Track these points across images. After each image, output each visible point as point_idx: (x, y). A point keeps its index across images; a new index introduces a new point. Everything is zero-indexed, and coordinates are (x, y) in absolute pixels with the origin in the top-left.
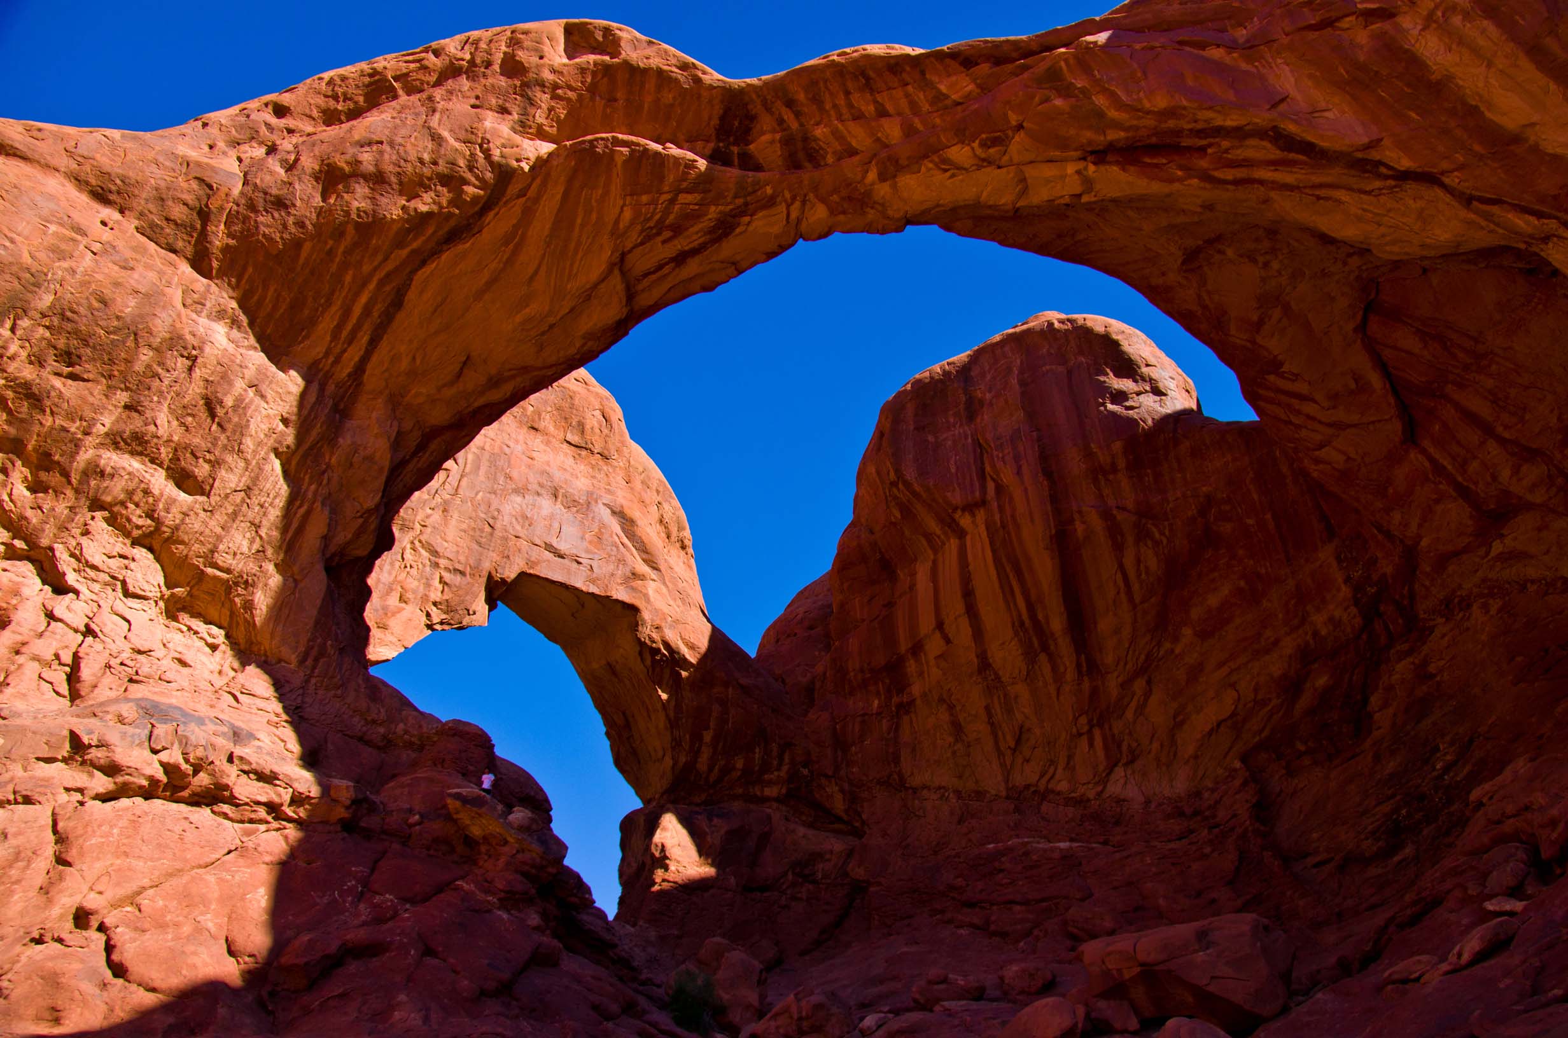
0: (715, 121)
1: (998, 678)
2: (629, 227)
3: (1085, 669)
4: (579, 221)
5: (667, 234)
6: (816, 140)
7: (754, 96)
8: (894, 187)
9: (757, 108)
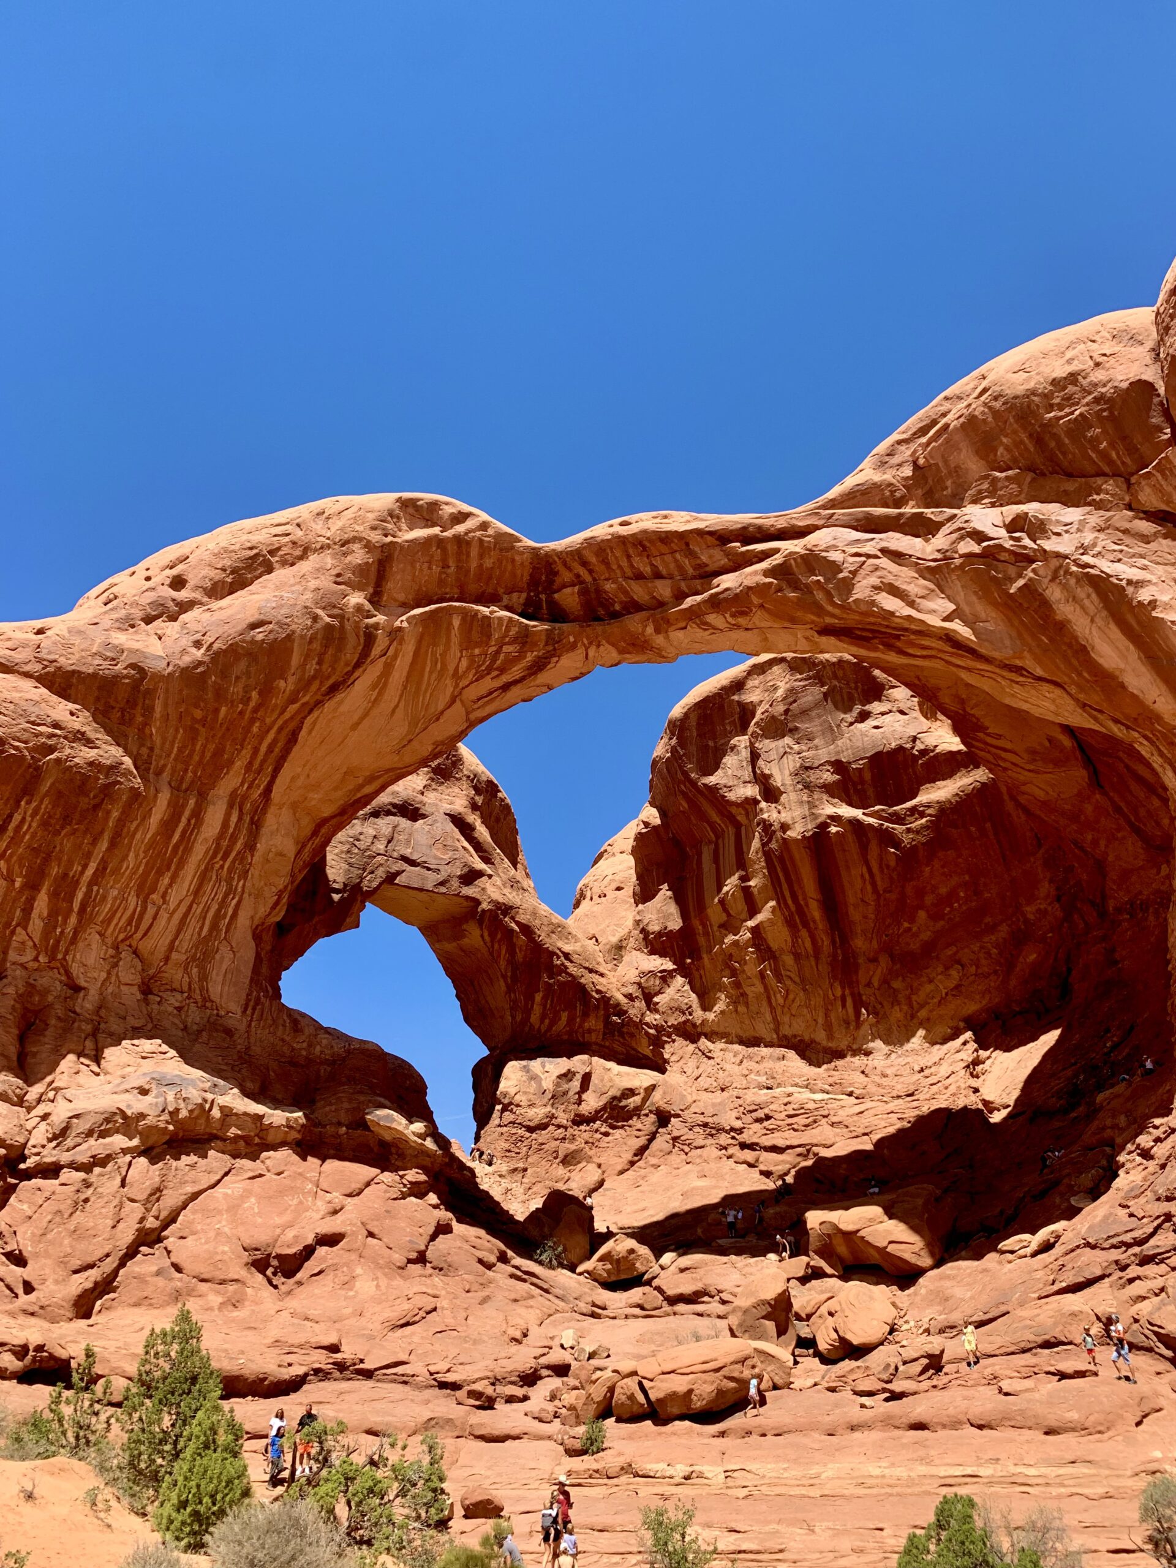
0: (526, 578)
1: (769, 948)
2: (465, 672)
3: (838, 944)
4: (428, 669)
5: (496, 673)
6: (606, 592)
7: (556, 559)
8: (667, 638)
9: (559, 567)
